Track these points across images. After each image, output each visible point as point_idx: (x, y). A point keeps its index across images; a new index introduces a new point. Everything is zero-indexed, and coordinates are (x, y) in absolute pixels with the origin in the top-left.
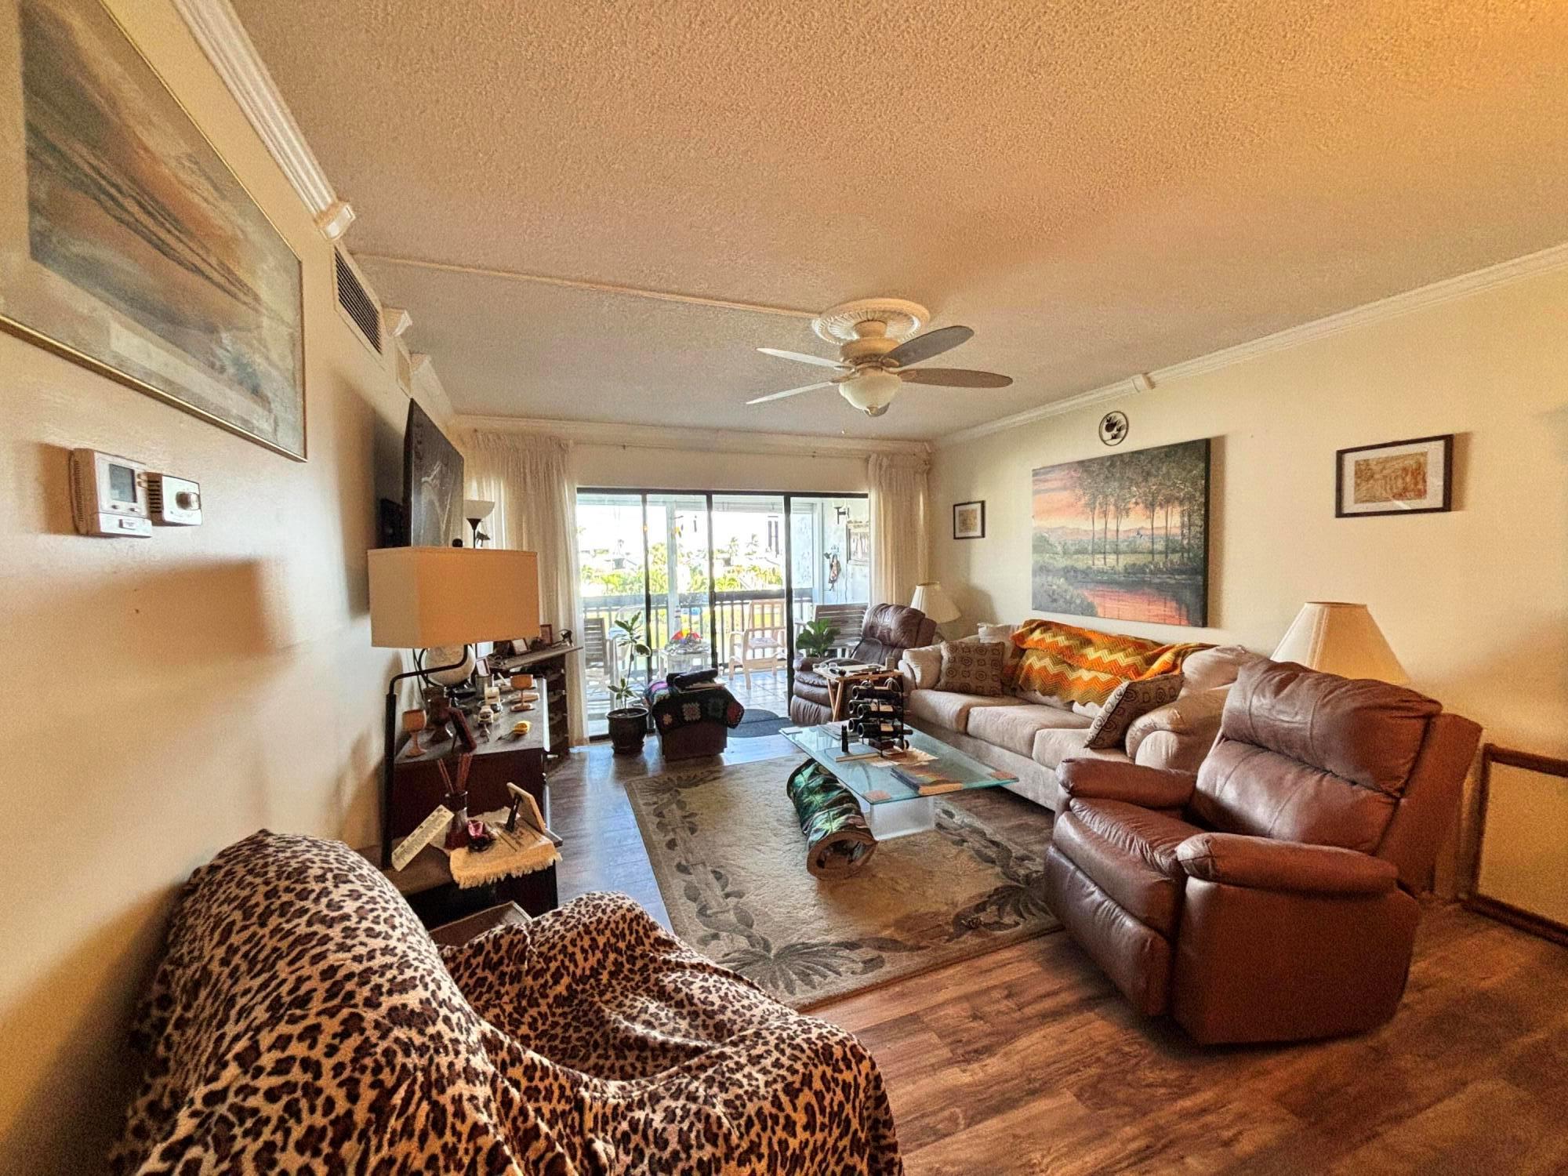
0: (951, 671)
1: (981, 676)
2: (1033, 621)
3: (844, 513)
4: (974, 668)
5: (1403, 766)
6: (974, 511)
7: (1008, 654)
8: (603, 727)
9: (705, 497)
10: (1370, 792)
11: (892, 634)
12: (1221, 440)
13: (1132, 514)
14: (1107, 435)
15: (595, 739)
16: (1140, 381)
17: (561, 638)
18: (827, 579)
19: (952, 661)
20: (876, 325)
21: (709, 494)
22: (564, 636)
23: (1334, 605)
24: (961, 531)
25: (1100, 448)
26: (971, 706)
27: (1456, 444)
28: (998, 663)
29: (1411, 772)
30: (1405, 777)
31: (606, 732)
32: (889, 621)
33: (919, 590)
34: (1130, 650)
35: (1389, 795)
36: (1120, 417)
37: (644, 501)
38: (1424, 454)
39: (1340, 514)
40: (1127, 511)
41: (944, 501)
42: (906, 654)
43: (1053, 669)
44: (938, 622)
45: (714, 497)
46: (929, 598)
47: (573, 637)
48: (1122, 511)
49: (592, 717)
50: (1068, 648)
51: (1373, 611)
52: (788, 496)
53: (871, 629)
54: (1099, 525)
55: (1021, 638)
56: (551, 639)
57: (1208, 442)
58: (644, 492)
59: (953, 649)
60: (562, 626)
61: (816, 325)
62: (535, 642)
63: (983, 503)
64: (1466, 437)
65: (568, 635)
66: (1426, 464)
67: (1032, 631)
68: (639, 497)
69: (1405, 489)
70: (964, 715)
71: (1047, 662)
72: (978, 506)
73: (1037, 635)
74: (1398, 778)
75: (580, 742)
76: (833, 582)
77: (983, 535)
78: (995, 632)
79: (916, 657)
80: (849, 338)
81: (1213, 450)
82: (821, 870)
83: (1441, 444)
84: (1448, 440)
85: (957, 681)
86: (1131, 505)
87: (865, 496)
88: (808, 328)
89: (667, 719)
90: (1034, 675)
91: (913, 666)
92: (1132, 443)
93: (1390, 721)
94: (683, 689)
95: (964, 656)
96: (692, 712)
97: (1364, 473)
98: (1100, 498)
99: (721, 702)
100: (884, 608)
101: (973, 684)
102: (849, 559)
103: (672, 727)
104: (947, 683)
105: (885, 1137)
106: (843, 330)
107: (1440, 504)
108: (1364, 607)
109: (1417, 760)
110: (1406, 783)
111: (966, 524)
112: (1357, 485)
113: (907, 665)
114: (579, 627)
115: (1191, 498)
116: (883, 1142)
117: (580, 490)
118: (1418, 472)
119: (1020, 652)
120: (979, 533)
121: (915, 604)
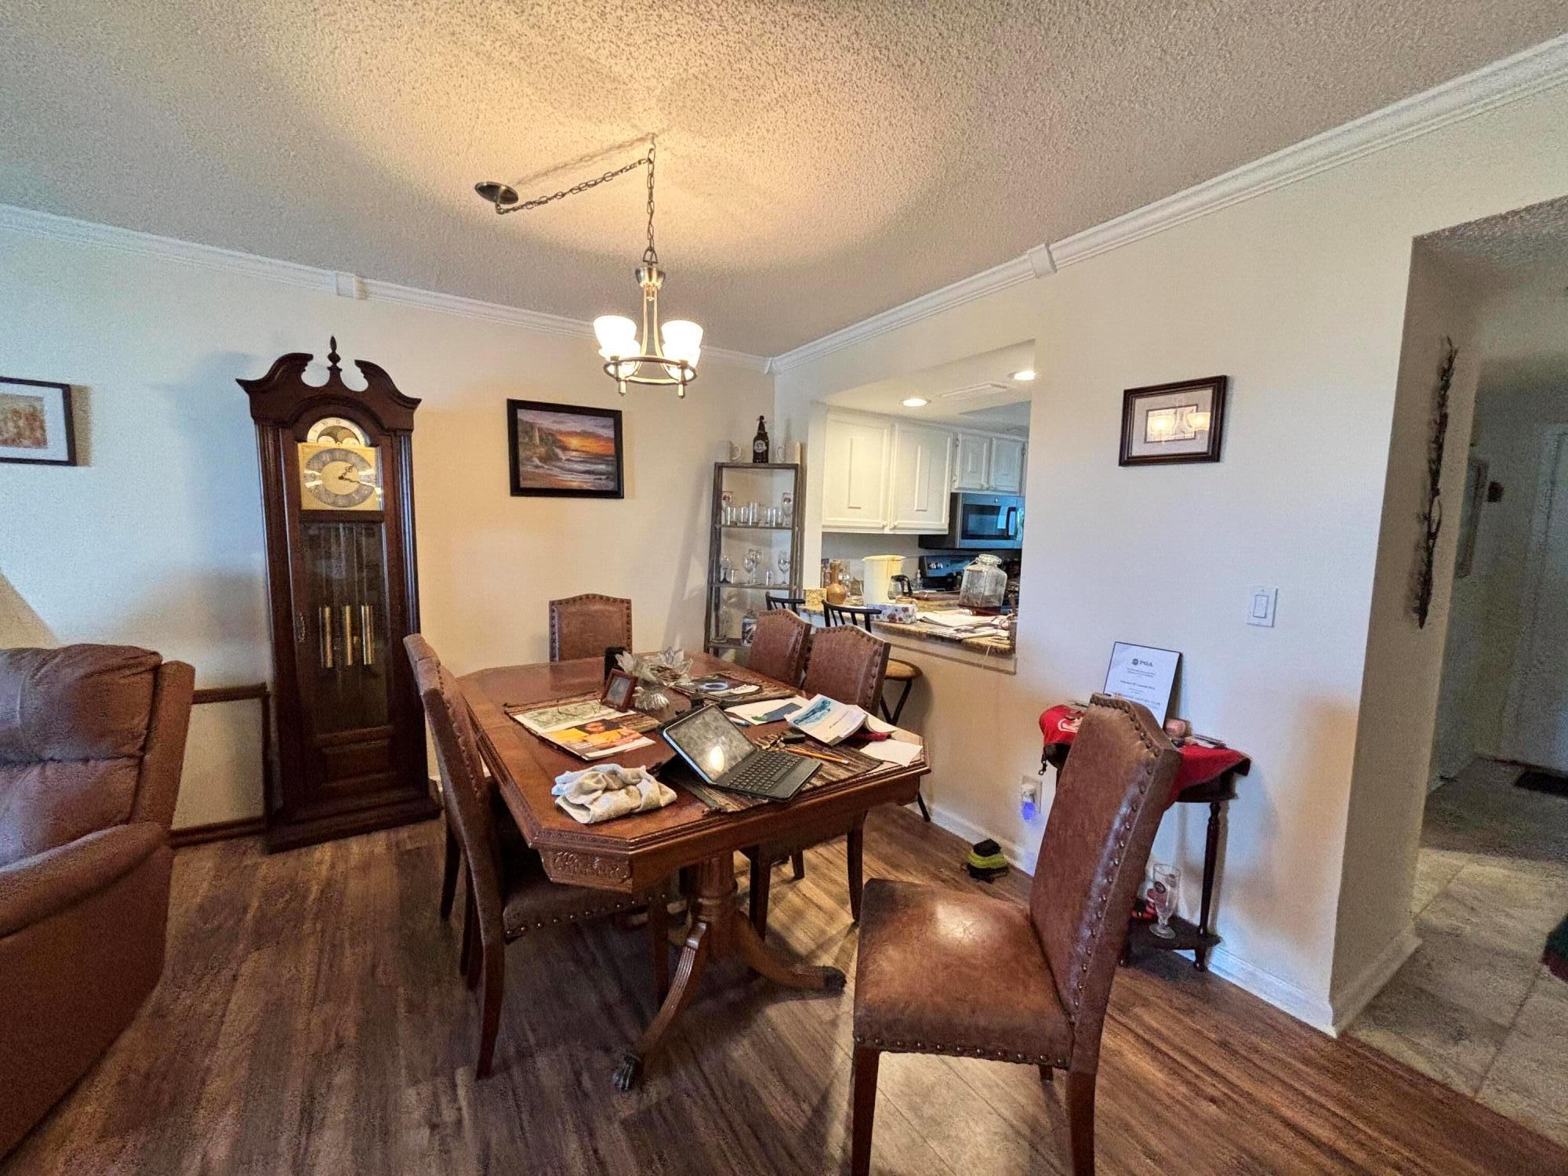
5: (140, 722)
10: (106, 763)
27: (75, 395)
29: (148, 727)
30: (145, 732)
35: (130, 756)
38: (40, 399)
66: (42, 411)
69: (19, 435)
74: (135, 738)
83: (58, 392)
84: (66, 389)
93: (122, 681)
107: (63, 457)
109: (153, 712)
110: (146, 740)
118: (34, 419)
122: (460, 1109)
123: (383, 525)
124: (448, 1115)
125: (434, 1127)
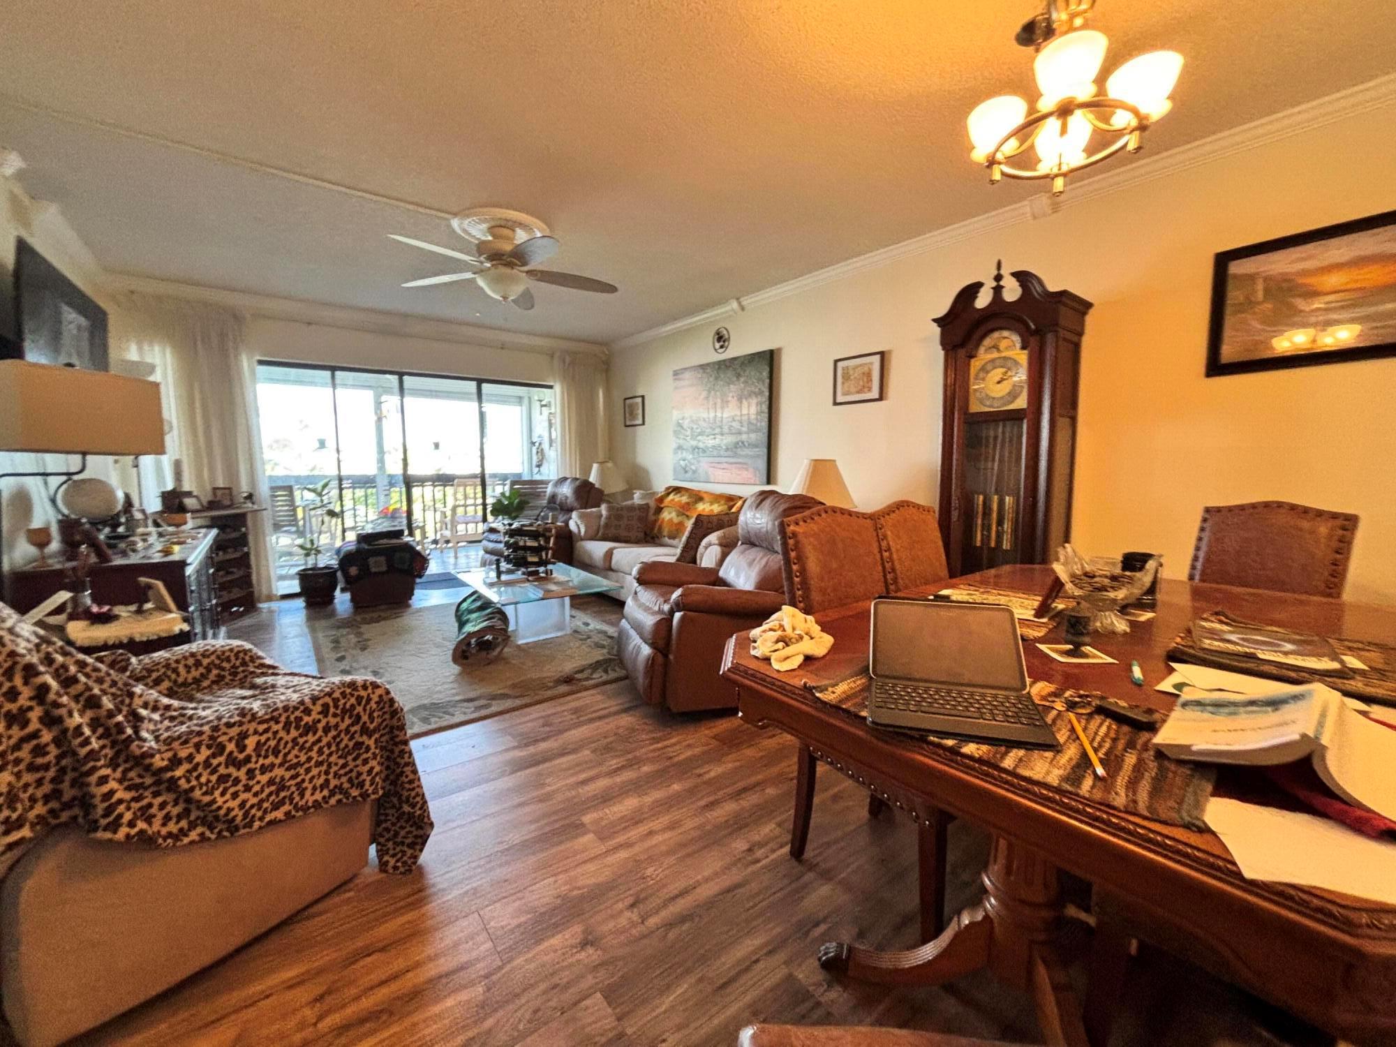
0: (607, 526)
1: (628, 528)
2: (670, 487)
3: (545, 406)
4: (624, 522)
6: (637, 403)
7: (652, 511)
8: (294, 586)
9: (396, 377)
11: (568, 501)
12: (779, 350)
13: (730, 405)
14: (718, 346)
15: (286, 597)
16: (735, 305)
17: (242, 500)
18: (534, 463)
19: (609, 518)
20: (506, 232)
21: (401, 375)
22: (246, 498)
23: (816, 460)
24: (630, 420)
25: (714, 356)
26: (615, 548)
27: (886, 356)
28: (643, 519)
31: (297, 589)
32: (566, 491)
33: (595, 466)
34: (723, 502)
36: (725, 332)
37: (333, 377)
38: (871, 364)
39: (835, 404)
40: (728, 402)
41: (618, 397)
42: (574, 515)
43: (676, 520)
44: (606, 493)
45: (406, 378)
46: (602, 473)
47: (254, 498)
48: (725, 403)
49: (282, 578)
50: (688, 504)
51: (839, 464)
52: (480, 382)
53: (553, 498)
54: (712, 415)
55: (661, 500)
56: (231, 500)
57: (772, 352)
58: (333, 369)
59: (610, 509)
60: (245, 488)
61: (455, 223)
62: (210, 503)
63: (643, 397)
64: (890, 352)
65: (250, 497)
66: (872, 369)
67: (669, 494)
68: (328, 374)
69: (863, 387)
70: (609, 555)
71: (674, 515)
72: (639, 400)
73: (671, 497)
75: (270, 598)
76: (539, 466)
77: (643, 424)
78: (643, 497)
79: (581, 517)
80: (484, 238)
81: (775, 356)
82: (465, 661)
83: (878, 357)
84: (882, 354)
85: (612, 532)
86: (730, 399)
87: (551, 387)
88: (449, 226)
89: (353, 571)
90: (665, 525)
91: (579, 523)
92: (731, 353)
94: (370, 545)
95: (617, 514)
96: (377, 564)
97: (846, 377)
98: (713, 393)
99: (407, 556)
100: (563, 480)
101: (623, 533)
102: (551, 446)
103: (358, 578)
104: (603, 534)
105: (397, 736)
106: (478, 231)
107: (877, 396)
108: (834, 461)
111: (633, 415)
112: (843, 383)
113: (575, 523)
114: (264, 490)
115: (761, 393)
116: (397, 740)
117: (261, 362)
118: (869, 375)
119: (659, 510)
120: (640, 422)
121: (592, 479)
122: (767, 857)
123: (1025, 421)
124: (759, 853)
125: (750, 850)
